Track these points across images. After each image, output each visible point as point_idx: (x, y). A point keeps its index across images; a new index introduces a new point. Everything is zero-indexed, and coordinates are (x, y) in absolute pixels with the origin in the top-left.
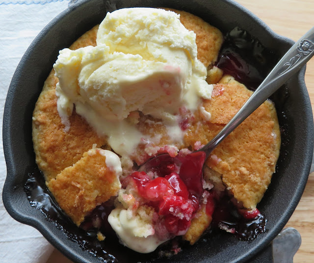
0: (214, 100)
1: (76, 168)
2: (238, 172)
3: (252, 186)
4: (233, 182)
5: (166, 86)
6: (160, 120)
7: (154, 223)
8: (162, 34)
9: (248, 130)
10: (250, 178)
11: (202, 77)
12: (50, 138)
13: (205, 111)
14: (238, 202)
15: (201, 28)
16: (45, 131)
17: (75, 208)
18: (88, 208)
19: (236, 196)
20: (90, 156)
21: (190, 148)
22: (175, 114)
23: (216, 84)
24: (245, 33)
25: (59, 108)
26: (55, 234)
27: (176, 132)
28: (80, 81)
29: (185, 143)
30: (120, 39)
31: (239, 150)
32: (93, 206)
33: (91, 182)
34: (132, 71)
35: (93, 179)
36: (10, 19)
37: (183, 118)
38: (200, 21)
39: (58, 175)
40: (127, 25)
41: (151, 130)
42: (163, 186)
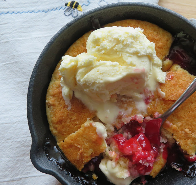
0: (167, 84)
1: (77, 135)
2: (183, 132)
3: (193, 141)
4: (180, 139)
5: (135, 81)
6: (131, 98)
7: (129, 168)
8: (132, 47)
9: (190, 104)
10: (192, 135)
11: (159, 68)
12: (59, 115)
13: (161, 91)
14: (184, 151)
15: (158, 33)
16: (55, 110)
17: (78, 161)
18: (86, 161)
19: (182, 148)
20: (86, 127)
21: (151, 116)
22: (141, 93)
23: (168, 71)
24: (188, 36)
25: (63, 95)
26: (66, 179)
27: (142, 106)
28: (78, 79)
29: (148, 113)
30: (103, 51)
31: (184, 117)
32: (89, 159)
33: (87, 144)
34: (112, 74)
35: (88, 142)
36: (24, 24)
37: (146, 96)
38: (157, 28)
39: (65, 139)
40: (108, 41)
41: (126, 105)
42: (135, 145)
